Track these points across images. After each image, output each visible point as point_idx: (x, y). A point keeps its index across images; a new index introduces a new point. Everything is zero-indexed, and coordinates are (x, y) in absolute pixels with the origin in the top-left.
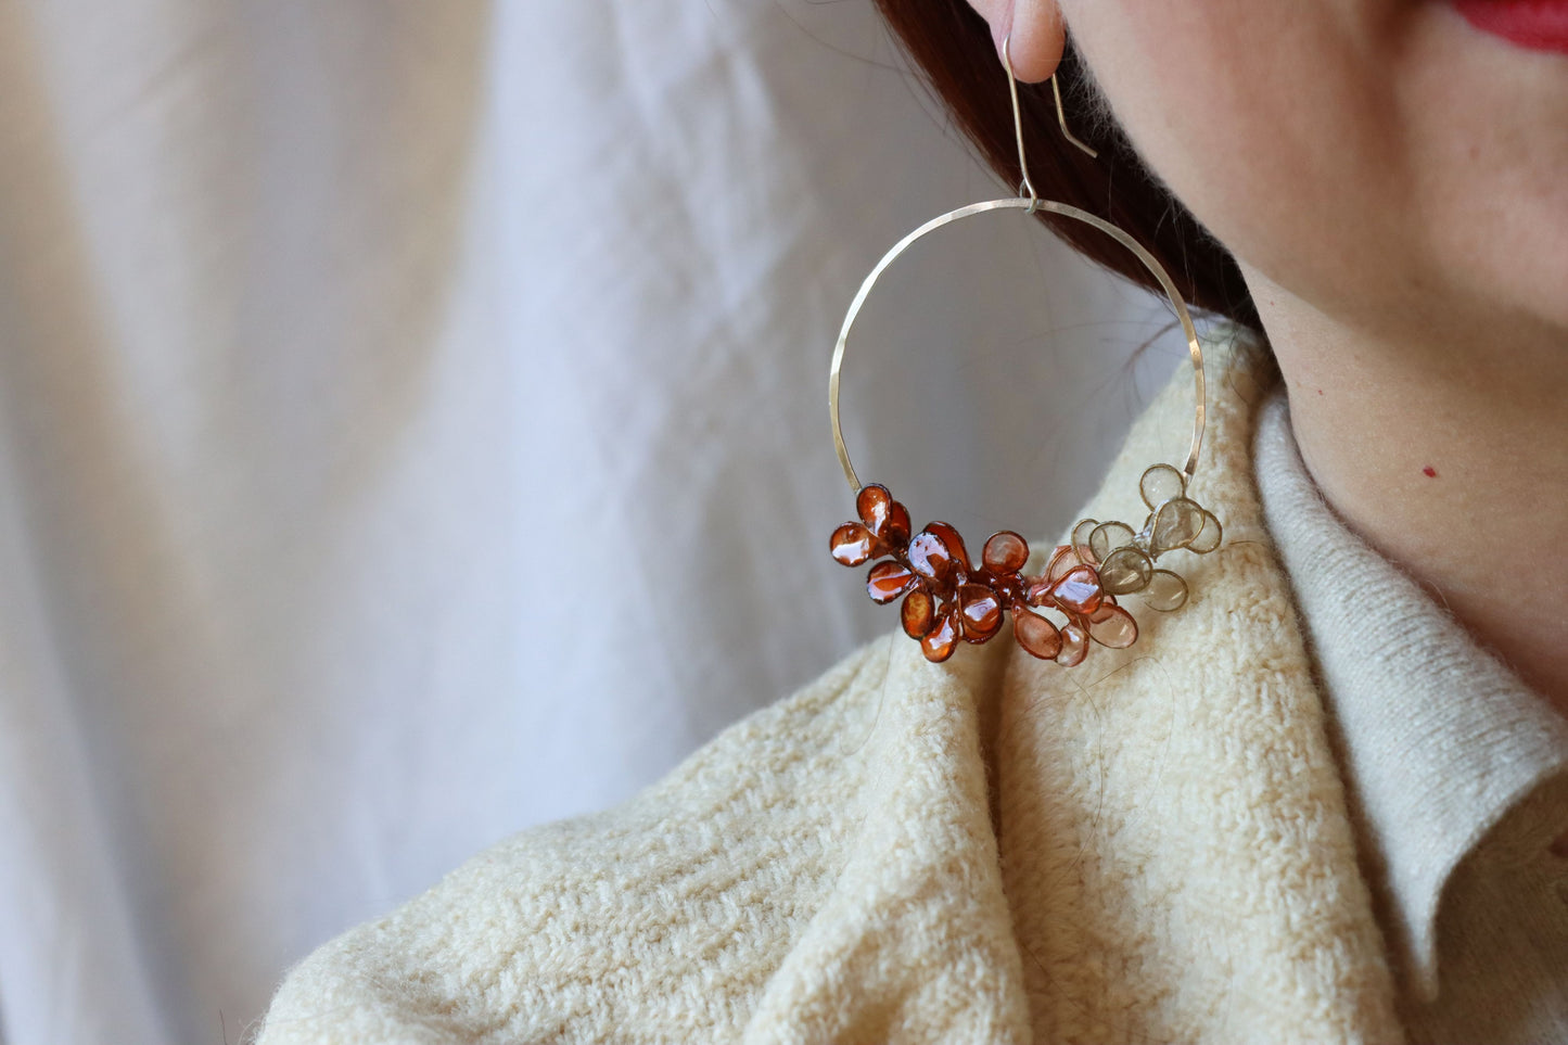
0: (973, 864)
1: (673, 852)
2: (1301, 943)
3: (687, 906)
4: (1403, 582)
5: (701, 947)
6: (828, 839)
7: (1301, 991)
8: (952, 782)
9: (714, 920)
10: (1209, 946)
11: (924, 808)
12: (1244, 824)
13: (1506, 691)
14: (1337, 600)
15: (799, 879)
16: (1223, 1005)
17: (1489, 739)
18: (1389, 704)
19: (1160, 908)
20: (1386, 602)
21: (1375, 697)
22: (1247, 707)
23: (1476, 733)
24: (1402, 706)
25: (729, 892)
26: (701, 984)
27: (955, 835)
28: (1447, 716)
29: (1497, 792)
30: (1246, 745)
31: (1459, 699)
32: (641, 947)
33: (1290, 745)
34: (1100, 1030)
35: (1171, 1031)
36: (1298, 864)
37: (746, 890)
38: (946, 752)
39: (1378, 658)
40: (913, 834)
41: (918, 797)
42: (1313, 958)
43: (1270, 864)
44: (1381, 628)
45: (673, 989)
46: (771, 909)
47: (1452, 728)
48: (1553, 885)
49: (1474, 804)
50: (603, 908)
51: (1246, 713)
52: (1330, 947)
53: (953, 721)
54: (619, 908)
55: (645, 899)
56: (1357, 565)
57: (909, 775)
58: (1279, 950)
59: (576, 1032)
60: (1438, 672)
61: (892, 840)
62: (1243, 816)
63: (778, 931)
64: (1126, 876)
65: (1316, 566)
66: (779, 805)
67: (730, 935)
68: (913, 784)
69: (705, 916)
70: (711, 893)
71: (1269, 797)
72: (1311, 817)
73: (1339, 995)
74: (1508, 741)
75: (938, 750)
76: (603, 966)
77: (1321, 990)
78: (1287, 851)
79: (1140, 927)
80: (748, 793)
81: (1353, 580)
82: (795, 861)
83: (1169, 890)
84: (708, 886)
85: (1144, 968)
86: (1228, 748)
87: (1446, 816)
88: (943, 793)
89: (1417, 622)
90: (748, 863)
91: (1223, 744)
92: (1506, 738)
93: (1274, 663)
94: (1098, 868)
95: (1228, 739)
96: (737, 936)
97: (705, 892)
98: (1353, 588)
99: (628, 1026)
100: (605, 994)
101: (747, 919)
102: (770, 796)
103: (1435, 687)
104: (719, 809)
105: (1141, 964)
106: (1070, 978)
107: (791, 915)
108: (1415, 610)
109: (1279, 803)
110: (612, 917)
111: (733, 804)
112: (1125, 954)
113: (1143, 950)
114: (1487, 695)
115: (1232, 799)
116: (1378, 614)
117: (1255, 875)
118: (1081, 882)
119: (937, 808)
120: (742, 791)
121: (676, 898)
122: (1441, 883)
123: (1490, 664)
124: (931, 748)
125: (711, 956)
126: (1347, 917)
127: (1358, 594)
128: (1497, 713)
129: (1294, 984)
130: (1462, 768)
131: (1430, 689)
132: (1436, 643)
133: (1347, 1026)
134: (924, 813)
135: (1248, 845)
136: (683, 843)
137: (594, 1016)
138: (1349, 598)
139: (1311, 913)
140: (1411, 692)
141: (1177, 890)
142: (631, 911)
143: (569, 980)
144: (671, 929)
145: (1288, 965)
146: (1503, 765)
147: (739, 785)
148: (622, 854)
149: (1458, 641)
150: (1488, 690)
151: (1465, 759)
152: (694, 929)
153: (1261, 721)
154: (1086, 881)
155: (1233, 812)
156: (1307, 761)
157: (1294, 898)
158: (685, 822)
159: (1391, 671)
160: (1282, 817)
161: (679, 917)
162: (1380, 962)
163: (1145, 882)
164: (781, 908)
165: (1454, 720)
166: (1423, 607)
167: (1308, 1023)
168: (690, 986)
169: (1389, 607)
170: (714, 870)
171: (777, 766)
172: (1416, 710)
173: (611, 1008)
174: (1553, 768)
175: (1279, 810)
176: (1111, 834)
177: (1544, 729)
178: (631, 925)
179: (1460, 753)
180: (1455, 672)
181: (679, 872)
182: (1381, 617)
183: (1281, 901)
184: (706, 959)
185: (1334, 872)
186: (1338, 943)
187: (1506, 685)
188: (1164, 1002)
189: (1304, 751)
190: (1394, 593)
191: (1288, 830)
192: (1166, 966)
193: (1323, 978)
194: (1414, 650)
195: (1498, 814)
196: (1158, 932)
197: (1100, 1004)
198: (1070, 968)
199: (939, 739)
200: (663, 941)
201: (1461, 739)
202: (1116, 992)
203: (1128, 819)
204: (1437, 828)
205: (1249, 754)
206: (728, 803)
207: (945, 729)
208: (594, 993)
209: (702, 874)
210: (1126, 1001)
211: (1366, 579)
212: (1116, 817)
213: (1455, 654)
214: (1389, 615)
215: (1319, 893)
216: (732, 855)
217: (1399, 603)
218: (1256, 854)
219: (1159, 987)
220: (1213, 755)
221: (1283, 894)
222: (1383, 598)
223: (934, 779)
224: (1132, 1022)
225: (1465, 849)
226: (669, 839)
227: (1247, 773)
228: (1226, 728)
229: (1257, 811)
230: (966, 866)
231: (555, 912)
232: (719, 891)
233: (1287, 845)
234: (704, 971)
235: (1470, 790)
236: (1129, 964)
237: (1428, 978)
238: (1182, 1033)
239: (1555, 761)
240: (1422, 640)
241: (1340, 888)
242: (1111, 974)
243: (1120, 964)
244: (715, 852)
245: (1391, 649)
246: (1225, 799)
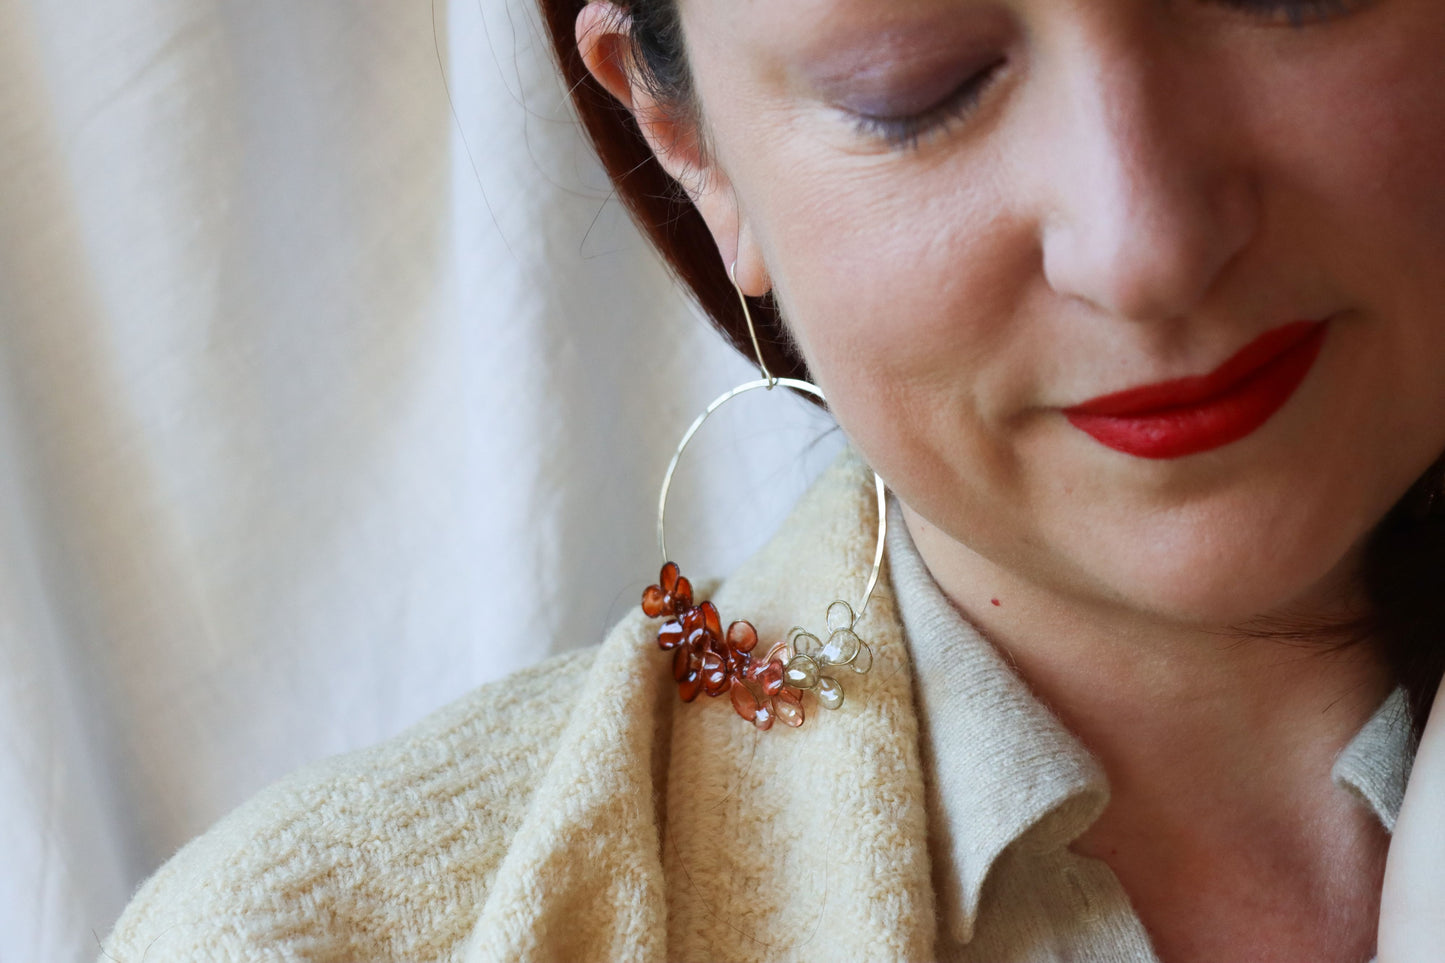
0: (630, 804)
1: (417, 763)
2: (879, 888)
3: (428, 804)
4: (986, 646)
5: (439, 838)
6: (535, 764)
7: (873, 921)
8: (624, 737)
9: (448, 817)
10: (812, 882)
11: (602, 754)
12: (854, 798)
13: (1052, 730)
14: (937, 651)
15: (512, 794)
16: (813, 925)
17: (1036, 762)
18: (969, 729)
19: (780, 849)
20: (973, 657)
21: (959, 723)
22: (870, 716)
23: (1029, 757)
24: (977, 732)
25: (460, 798)
26: (439, 865)
27: (621, 782)
28: (1009, 743)
29: (1040, 800)
30: (866, 742)
31: (1019, 731)
32: (392, 829)
33: (896, 750)
34: (721, 927)
35: (773, 938)
36: (888, 833)
37: (472, 797)
38: (624, 711)
39: (964, 696)
40: (591, 775)
41: (598, 744)
42: (885, 900)
43: (868, 830)
44: (968, 675)
45: (415, 864)
46: (490, 814)
47: (1012, 751)
48: (1065, 870)
49: (1022, 807)
50: (364, 800)
51: (868, 721)
52: (899, 895)
53: (634, 686)
54: (377, 800)
55: (396, 796)
56: (955, 628)
57: (595, 725)
58: (862, 890)
59: (340, 878)
60: (1006, 711)
61: (576, 775)
62: (855, 793)
63: (496, 833)
64: (758, 819)
65: (925, 624)
66: (498, 731)
67: (460, 832)
68: (596, 734)
69: (441, 813)
70: (446, 796)
71: (875, 782)
72: (902, 803)
73: (898, 929)
74: (1050, 765)
75: (619, 709)
76: (362, 837)
77: (886, 923)
78: (882, 823)
79: (763, 858)
80: (476, 722)
81: (952, 638)
82: (510, 778)
83: (790, 837)
84: (443, 791)
85: (760, 889)
86: (852, 742)
87: (1001, 813)
88: (616, 745)
89: (994, 673)
90: (474, 776)
91: (849, 739)
92: (1049, 763)
93: (894, 691)
94: (739, 808)
95: (853, 736)
96: (465, 833)
97: (441, 796)
98: (950, 644)
99: (380, 881)
100: (363, 856)
101: (473, 820)
102: (492, 724)
103: (1002, 721)
104: (453, 731)
105: (759, 885)
106: (706, 884)
107: (504, 821)
108: (993, 666)
109: (882, 788)
110: (371, 806)
111: (464, 728)
112: (748, 875)
113: (762, 875)
114: (1039, 731)
115: (849, 779)
116: (967, 665)
117: (855, 836)
118: (724, 814)
119: (611, 756)
120: (471, 720)
121: (420, 797)
122: (992, 859)
123: (1042, 710)
124: (614, 707)
125: (446, 845)
126: (915, 877)
127: (954, 649)
128: (1044, 745)
129: (869, 915)
130: (1016, 781)
131: (998, 722)
132: (1006, 690)
133: (900, 951)
134: (601, 759)
135: (855, 813)
136: (425, 756)
137: (354, 868)
138: (946, 650)
139: (890, 868)
140: (985, 723)
141: (796, 839)
142: (386, 804)
143: (336, 843)
144: (415, 820)
145: (868, 901)
146: (1045, 782)
147: (469, 716)
148: (379, 764)
149: (1021, 690)
150: (1039, 727)
151: (1019, 774)
152: (433, 823)
153: (878, 728)
154: (728, 814)
155: (848, 788)
156: (906, 764)
157: (881, 856)
158: (427, 740)
159: (972, 706)
160: (882, 798)
161: (422, 812)
162: (931, 913)
163: (773, 828)
164: (497, 815)
165: (1013, 746)
166: (999, 664)
167: (872, 944)
168: (429, 865)
169: (975, 661)
170: (448, 778)
171: (500, 706)
172: (988, 735)
173: (368, 866)
174: (1080, 788)
175: (882, 793)
176: (753, 788)
177: (1075, 760)
178: (386, 813)
179: (1016, 770)
180: (1018, 712)
181: (422, 778)
182: (969, 667)
183: (871, 856)
184: (442, 847)
185: (911, 845)
186: (905, 895)
187: (1053, 726)
188: (771, 915)
189: (904, 757)
190: (980, 652)
191: (885, 808)
192: (777, 890)
193: (890, 915)
194: (989, 693)
195: (1039, 816)
196: (777, 865)
197: (725, 908)
198: (707, 877)
199: (621, 700)
200: (409, 828)
201: (1018, 760)
202: (738, 903)
203: (768, 781)
204: (994, 821)
205: (867, 750)
206: (460, 728)
207: (626, 692)
208: (355, 854)
209: (439, 780)
210: (743, 909)
211: (961, 639)
212: (758, 778)
213: (1018, 700)
214: (975, 666)
215: (898, 857)
216: (462, 767)
217: (983, 659)
218: (860, 821)
219: (770, 904)
220: (840, 746)
221: (873, 852)
222: (972, 654)
223: (612, 733)
224: (746, 925)
225: (1012, 838)
226: (414, 753)
227: (864, 762)
228: (852, 728)
229: (866, 791)
230: (625, 807)
231: (327, 801)
232: (452, 796)
233: (882, 819)
234: (440, 856)
235: (1021, 796)
236: (750, 883)
237: (969, 926)
238: (780, 941)
239: (1081, 783)
240: (996, 687)
241: (914, 856)
242: (735, 887)
243: (744, 881)
244: (449, 764)
245: (973, 691)
246: (843, 779)
